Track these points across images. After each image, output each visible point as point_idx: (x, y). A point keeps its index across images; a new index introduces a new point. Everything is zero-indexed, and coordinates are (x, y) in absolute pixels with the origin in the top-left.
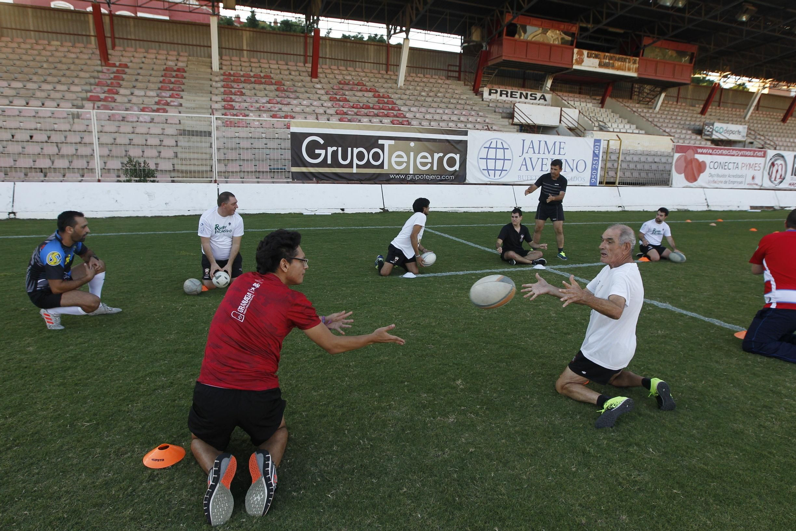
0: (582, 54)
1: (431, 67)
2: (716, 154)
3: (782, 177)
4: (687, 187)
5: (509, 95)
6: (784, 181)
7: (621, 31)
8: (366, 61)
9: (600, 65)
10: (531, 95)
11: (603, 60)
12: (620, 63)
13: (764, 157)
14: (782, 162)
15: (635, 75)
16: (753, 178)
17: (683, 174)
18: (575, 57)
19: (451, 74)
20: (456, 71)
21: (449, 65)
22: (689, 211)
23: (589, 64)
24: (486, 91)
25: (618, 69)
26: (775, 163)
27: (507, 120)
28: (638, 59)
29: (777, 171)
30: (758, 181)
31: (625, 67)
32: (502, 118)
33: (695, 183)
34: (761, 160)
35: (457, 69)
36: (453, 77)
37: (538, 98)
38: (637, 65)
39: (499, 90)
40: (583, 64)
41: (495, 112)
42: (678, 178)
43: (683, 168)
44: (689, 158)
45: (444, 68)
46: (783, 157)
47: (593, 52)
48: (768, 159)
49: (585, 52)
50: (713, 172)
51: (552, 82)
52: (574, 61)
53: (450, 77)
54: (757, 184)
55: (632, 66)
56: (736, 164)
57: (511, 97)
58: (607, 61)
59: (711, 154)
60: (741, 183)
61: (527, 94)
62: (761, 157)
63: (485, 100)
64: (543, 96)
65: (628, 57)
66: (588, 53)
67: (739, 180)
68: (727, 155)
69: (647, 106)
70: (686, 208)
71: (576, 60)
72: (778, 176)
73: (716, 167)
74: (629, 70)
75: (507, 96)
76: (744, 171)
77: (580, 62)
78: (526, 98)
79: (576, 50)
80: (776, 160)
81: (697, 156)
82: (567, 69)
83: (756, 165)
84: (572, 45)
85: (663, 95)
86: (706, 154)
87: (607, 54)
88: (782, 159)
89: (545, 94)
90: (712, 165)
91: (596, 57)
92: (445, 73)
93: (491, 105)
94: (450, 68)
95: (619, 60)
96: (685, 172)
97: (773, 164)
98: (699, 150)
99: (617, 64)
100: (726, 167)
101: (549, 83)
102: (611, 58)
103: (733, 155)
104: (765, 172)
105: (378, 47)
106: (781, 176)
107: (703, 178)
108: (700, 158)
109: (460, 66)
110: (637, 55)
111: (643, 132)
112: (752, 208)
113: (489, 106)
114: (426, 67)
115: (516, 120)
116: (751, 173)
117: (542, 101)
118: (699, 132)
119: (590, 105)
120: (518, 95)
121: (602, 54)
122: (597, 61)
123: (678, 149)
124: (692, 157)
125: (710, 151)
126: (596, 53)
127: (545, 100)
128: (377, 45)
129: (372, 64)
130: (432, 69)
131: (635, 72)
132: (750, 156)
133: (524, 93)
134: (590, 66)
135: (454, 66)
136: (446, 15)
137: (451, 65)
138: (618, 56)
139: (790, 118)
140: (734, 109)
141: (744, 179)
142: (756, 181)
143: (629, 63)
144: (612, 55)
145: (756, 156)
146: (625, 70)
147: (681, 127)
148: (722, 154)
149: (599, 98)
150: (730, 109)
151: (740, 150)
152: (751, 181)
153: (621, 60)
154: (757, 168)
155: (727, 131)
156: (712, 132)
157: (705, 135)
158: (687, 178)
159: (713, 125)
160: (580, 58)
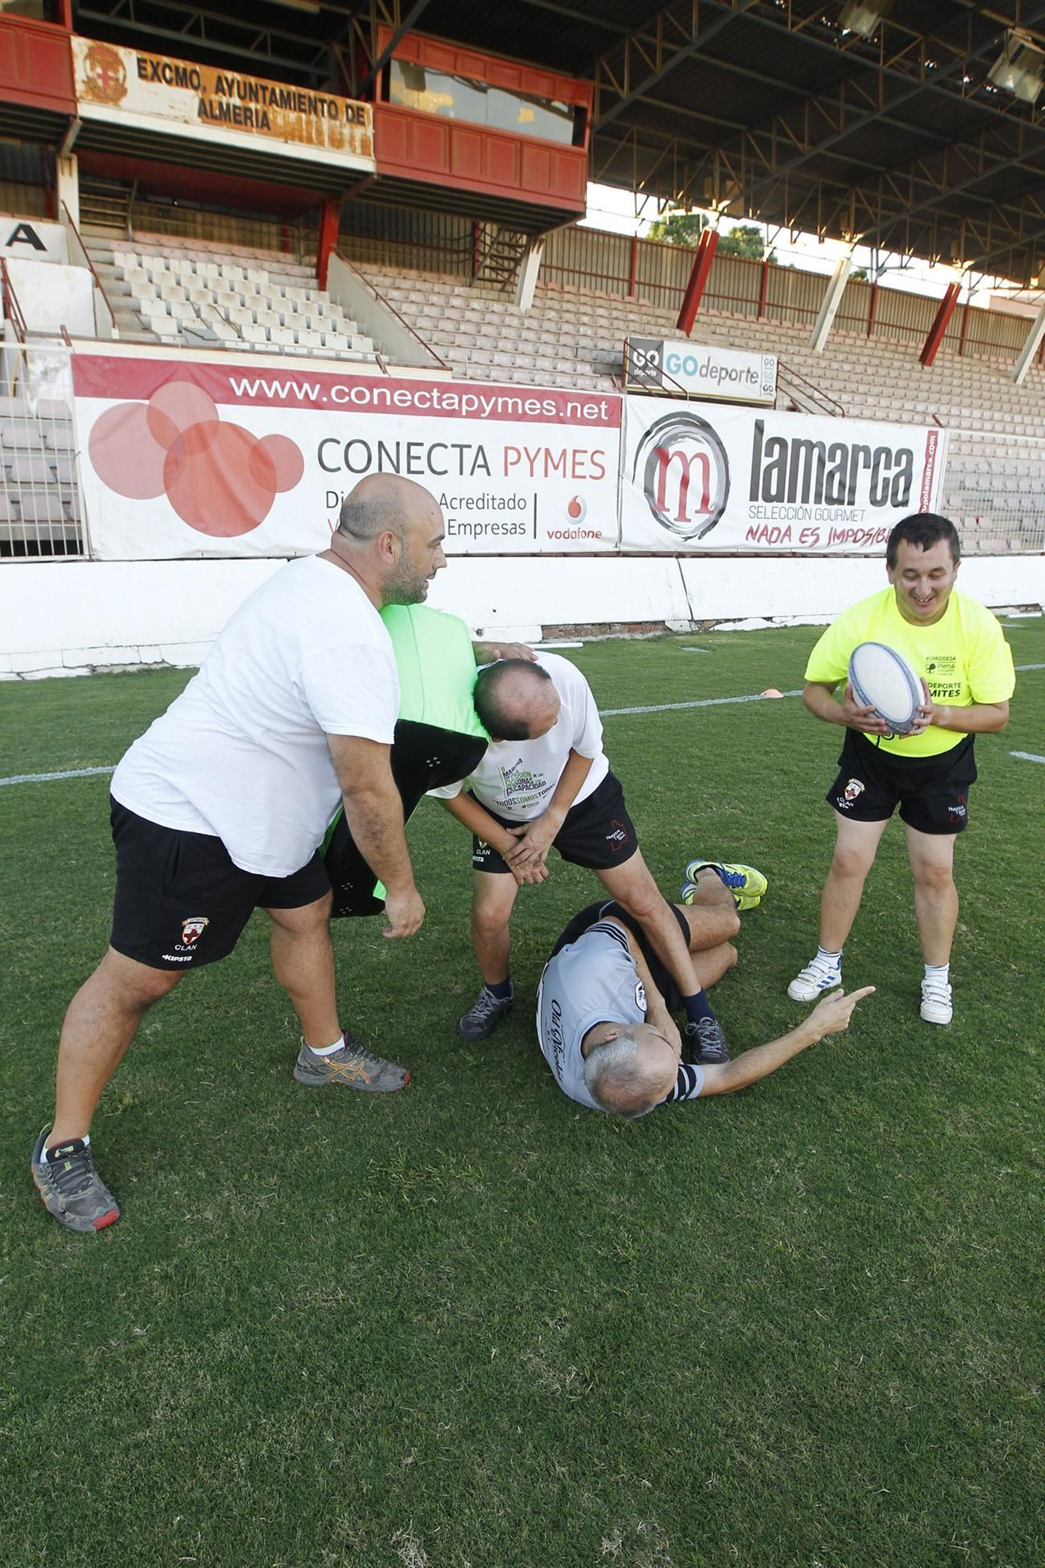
2: (351, 407)
3: (711, 506)
6: (722, 520)
9: (206, 113)
11: (215, 98)
12: (292, 116)
13: (610, 423)
14: (706, 449)
15: (367, 165)
16: (575, 509)
17: (165, 496)
18: (82, 70)
22: (173, 668)
23: (153, 103)
25: (288, 135)
26: (671, 450)
28: (368, 106)
29: (685, 482)
30: (599, 520)
31: (320, 132)
33: (249, 536)
34: (605, 437)
37: (5, 236)
38: (370, 131)
40: (124, 102)
42: (130, 520)
43: (155, 472)
44: (182, 422)
46: (705, 426)
47: (166, 60)
48: (634, 434)
49: (129, 57)
52: (80, 87)
54: (597, 535)
55: (346, 131)
56: (469, 454)
58: (236, 101)
59: (317, 405)
60: (518, 529)
62: (598, 422)
64: (28, 229)
65: (328, 97)
66: (140, 61)
67: (508, 517)
68: (413, 410)
71: (89, 82)
72: (693, 502)
73: (359, 463)
74: (337, 143)
76: (520, 483)
77: (115, 93)
79: (80, 45)
80: (674, 438)
81: (228, 413)
83: (579, 458)
85: (535, 259)
86: (291, 402)
87: (229, 75)
88: (700, 434)
89: (33, 224)
90: (334, 456)
91: (182, 79)
95: (286, 101)
96: (167, 488)
97: (661, 455)
98: (241, 387)
99: (281, 116)
100: (415, 465)
102: (250, 93)
103: (452, 414)
104: (626, 482)
106: (705, 500)
107: (293, 514)
110: (366, 93)
112: (549, 630)
117: (29, 249)
121: (208, 74)
122: (187, 100)
123: (94, 376)
124: (203, 418)
125: (313, 392)
126: (181, 64)
127: (39, 246)
131: (365, 152)
132: (541, 418)
134: (160, 115)
138: (279, 87)
139: (938, 355)
140: (798, 326)
141: (526, 517)
142: (589, 522)
143: (333, 117)
144: (253, 80)
145: (576, 420)
146: (321, 143)
147: (569, 353)
148: (382, 408)
149: (314, 260)
150: (786, 324)
151: (488, 393)
152: (566, 523)
153: (298, 104)
154: (588, 469)
155: (709, 371)
156: (659, 369)
157: (634, 379)
158: (194, 517)
159: (659, 348)
160: (104, 77)
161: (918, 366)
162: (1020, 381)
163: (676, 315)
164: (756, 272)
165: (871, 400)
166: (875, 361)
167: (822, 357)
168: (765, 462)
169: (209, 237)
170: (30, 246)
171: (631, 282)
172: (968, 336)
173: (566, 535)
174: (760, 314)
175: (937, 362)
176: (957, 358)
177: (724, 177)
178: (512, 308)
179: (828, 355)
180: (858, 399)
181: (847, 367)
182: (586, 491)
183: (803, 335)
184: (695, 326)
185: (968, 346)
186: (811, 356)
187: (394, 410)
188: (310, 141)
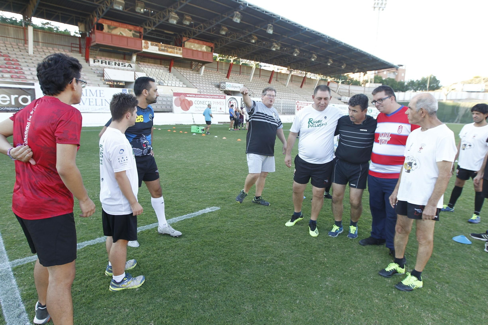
0: (147, 43)
1: (59, 44)
2: (198, 97)
4: (183, 113)
5: (107, 63)
7: (172, 33)
8: (8, 36)
9: (159, 50)
10: (122, 64)
11: (160, 47)
12: (171, 50)
13: (225, 99)
14: (235, 101)
15: (181, 56)
16: (221, 109)
17: (180, 107)
18: (143, 45)
19: (73, 49)
20: (77, 48)
21: (72, 44)
22: (182, 125)
23: (152, 48)
24: (91, 60)
25: (170, 52)
27: (99, 78)
28: (181, 48)
30: (223, 110)
32: (98, 76)
33: (188, 111)
35: (78, 46)
36: (76, 51)
37: (127, 66)
38: (182, 51)
39: (100, 60)
40: (149, 49)
41: (94, 73)
42: (177, 109)
43: (180, 104)
44: (182, 99)
45: (69, 45)
47: (154, 43)
48: (227, 100)
49: (149, 43)
50: (197, 105)
51: (137, 57)
52: (143, 47)
53: (74, 50)
54: (223, 112)
55: (178, 52)
57: (109, 64)
58: (163, 48)
59: (195, 97)
61: (119, 63)
62: (223, 99)
63: (90, 65)
64: (130, 65)
65: (176, 47)
66: (151, 44)
68: (204, 97)
69: (198, 72)
70: (181, 123)
71: (144, 46)
73: (198, 103)
74: (177, 53)
75: (106, 64)
78: (119, 65)
79: (143, 41)
81: (187, 98)
82: (140, 51)
84: (140, 37)
85: (204, 67)
86: (192, 97)
87: (163, 44)
89: (131, 64)
90: (196, 102)
91: (156, 45)
92: (70, 48)
93: (93, 68)
94: (73, 45)
95: (170, 48)
96: (181, 105)
97: (230, 102)
98: (188, 95)
99: (170, 50)
101: (134, 58)
102: (165, 47)
104: (226, 106)
105: (17, 29)
107: (192, 109)
108: (189, 99)
109: (80, 45)
110: (181, 46)
111: (185, 86)
112: (219, 123)
113: (92, 69)
114: (55, 43)
115: (105, 78)
116: (220, 106)
117: (129, 68)
118: (218, 86)
119: (161, 71)
120: (113, 64)
121: (159, 44)
122: (157, 48)
123: (175, 94)
124: (184, 99)
125: (194, 96)
126: (156, 43)
127: (131, 67)
128: (15, 27)
129: (13, 39)
130: (60, 45)
131: (181, 55)
132: (217, 98)
133: (117, 63)
134: (153, 50)
135: (75, 44)
136: (59, 13)
137: (74, 44)
138: (169, 46)
139: (272, 81)
140: (247, 76)
141: (215, 109)
142: (222, 110)
143: (177, 50)
144: (166, 45)
145: (221, 98)
146: (175, 53)
147: (211, 84)
148: (201, 97)
149: (169, 67)
150: (245, 76)
151: (211, 95)
152: (219, 110)
153: (172, 48)
154: (222, 104)
155: (233, 87)
156: (225, 87)
157: (221, 88)
158: (183, 109)
159: (225, 83)
160: (146, 46)
161: (268, 84)
162: (287, 86)
163: (226, 75)
164: (239, 66)
165: (259, 91)
166: (260, 83)
167: (251, 82)
168: (242, 103)
169: (149, 62)
170: (130, 67)
171: (218, 69)
172: (278, 77)
173: (220, 112)
174: (240, 74)
175: (272, 83)
176: (276, 82)
177: (234, 54)
178: (200, 75)
179: (252, 82)
180: (257, 91)
181: (255, 84)
182: (221, 106)
183: (248, 78)
184: (230, 77)
185: (278, 79)
186: (249, 82)
187: (202, 97)
188: (173, 53)
